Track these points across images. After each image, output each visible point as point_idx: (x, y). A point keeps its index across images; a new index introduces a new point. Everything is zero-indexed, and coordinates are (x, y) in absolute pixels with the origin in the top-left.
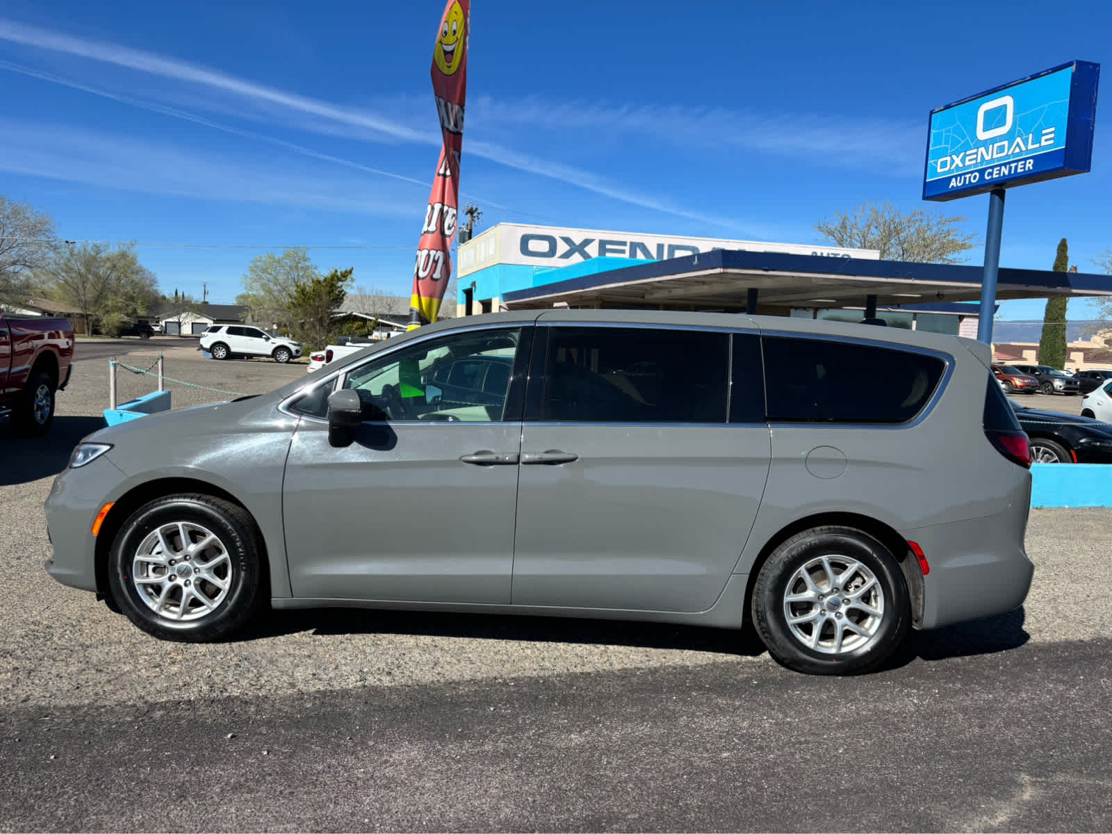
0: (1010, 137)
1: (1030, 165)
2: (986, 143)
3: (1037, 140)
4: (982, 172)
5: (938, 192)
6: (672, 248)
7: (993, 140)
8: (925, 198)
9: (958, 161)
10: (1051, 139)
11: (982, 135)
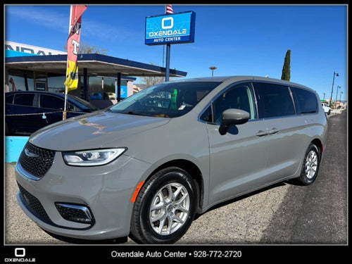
0: (173, 29)
1: (179, 38)
2: (165, 30)
3: (181, 32)
4: (164, 38)
5: (150, 42)
6: (23, 49)
7: (168, 30)
8: (146, 44)
9: (156, 34)
10: (185, 32)
11: (163, 27)
